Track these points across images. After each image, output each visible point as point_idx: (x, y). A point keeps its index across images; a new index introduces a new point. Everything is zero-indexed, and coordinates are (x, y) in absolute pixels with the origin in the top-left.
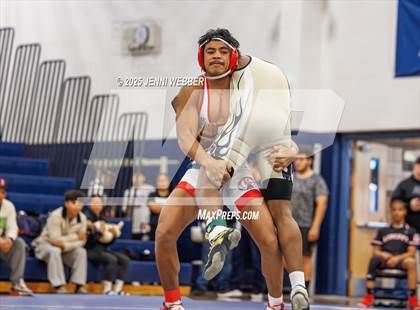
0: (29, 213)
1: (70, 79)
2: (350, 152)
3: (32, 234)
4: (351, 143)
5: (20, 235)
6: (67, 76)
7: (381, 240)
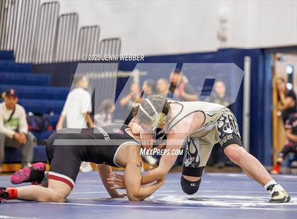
0: (36, 114)
1: (63, 15)
2: (271, 63)
3: (38, 129)
4: (272, 55)
5: (30, 130)
6: (61, 13)
7: (292, 124)
